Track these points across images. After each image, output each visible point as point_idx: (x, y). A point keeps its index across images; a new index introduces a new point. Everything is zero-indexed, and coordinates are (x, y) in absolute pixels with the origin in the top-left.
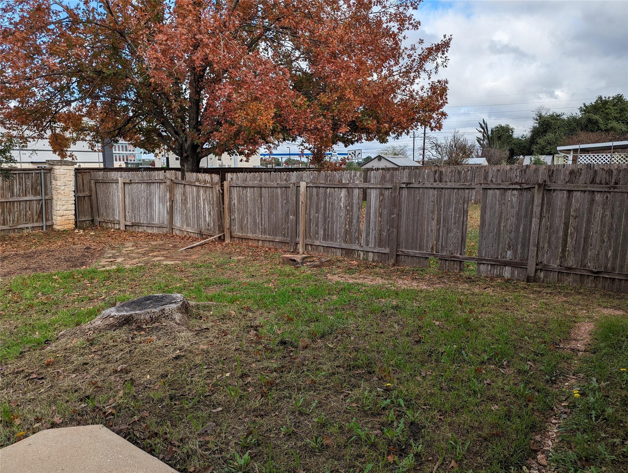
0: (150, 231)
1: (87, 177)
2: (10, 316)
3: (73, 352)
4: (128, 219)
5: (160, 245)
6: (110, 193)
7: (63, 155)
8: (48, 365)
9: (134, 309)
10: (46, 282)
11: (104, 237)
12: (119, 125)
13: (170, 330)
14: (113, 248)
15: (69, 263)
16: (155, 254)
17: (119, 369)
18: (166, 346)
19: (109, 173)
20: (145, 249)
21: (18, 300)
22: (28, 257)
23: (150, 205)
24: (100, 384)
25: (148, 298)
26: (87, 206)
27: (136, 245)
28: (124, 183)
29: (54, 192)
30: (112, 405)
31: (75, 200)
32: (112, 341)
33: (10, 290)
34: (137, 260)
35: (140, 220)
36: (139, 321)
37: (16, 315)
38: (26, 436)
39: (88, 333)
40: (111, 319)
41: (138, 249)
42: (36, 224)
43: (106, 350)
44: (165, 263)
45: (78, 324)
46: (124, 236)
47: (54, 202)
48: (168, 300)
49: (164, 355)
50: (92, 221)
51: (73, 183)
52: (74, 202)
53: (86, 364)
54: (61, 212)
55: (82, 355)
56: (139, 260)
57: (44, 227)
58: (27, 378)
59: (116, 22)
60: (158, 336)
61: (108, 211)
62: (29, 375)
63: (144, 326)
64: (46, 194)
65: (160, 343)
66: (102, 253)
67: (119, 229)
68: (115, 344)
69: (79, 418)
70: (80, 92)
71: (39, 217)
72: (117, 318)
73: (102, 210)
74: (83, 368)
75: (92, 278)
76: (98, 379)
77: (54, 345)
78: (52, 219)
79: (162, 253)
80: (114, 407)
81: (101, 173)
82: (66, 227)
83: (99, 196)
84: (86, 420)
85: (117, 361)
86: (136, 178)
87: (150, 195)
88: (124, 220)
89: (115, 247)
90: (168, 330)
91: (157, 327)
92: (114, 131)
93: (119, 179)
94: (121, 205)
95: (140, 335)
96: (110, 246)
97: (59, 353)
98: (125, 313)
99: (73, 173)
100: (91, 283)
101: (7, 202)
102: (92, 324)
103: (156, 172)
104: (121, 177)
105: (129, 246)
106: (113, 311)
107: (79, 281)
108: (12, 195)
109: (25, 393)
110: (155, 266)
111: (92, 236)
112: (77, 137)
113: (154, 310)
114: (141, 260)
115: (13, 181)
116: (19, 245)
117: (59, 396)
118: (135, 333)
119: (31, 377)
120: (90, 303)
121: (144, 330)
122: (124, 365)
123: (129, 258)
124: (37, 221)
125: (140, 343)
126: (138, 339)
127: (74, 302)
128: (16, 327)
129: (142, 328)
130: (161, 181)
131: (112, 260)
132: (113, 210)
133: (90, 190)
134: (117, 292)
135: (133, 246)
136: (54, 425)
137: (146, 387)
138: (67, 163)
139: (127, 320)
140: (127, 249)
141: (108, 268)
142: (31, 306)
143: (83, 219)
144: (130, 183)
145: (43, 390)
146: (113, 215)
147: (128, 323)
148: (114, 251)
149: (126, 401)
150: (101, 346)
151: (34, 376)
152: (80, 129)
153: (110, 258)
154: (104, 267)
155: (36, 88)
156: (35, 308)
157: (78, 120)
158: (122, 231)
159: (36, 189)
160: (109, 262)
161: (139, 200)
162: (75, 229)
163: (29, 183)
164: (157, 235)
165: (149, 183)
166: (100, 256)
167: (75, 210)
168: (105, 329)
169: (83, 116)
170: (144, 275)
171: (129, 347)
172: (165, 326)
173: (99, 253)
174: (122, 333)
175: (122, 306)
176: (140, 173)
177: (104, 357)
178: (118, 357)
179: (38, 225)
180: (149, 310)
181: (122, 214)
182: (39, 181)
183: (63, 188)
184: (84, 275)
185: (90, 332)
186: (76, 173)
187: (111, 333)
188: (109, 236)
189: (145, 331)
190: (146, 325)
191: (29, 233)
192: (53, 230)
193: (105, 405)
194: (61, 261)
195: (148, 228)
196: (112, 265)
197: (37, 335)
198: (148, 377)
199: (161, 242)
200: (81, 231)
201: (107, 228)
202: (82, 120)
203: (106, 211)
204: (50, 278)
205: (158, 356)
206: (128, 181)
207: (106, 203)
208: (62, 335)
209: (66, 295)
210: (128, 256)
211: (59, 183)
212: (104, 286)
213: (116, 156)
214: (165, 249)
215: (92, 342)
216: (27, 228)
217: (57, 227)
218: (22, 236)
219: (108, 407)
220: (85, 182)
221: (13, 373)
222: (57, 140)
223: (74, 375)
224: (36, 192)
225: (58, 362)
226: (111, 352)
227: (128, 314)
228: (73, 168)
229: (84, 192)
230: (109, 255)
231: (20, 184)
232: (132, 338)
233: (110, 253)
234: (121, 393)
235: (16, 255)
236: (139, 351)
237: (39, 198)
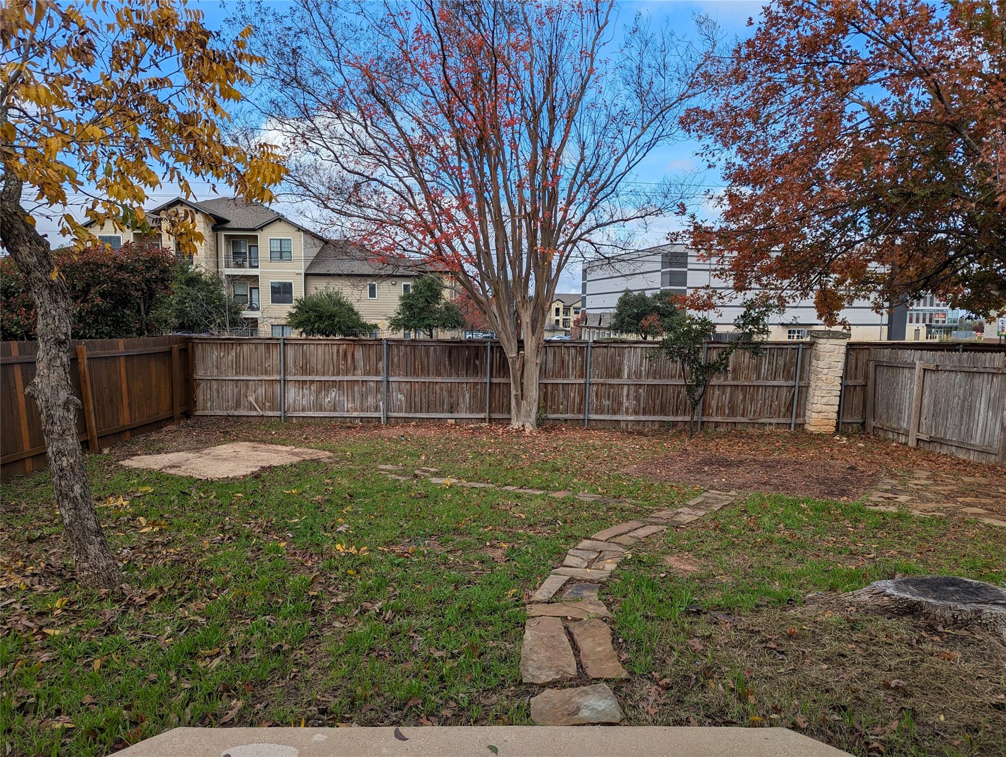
0: (962, 455)
1: (863, 356)
2: (745, 548)
3: (825, 630)
4: (923, 428)
5: (979, 485)
6: (898, 384)
7: (831, 322)
8: (790, 636)
9: (925, 594)
10: (790, 511)
11: (880, 454)
12: (929, 272)
13: (988, 651)
14: (893, 476)
15: (823, 487)
16: (968, 500)
17: (893, 683)
18: (979, 677)
19: (900, 352)
20: (950, 488)
21: (755, 528)
22: (769, 466)
23: (968, 410)
24: (862, 696)
25: (952, 582)
26: (857, 401)
27: (933, 477)
28: (925, 370)
29: (813, 377)
30: (879, 737)
31: (841, 391)
32: (883, 634)
33: (745, 511)
34: (933, 505)
35: (945, 434)
36: (932, 616)
37: (751, 548)
38: (762, 726)
39: (849, 609)
40: (886, 598)
41: (937, 485)
42: (782, 420)
43: (874, 645)
44: (987, 521)
45: (833, 588)
46: (914, 458)
47: (811, 391)
48: (989, 597)
49: (972, 691)
50: (863, 424)
51: (841, 365)
52: (839, 393)
53: (844, 656)
54: (818, 407)
55: (837, 639)
56: (937, 505)
57: (793, 425)
58: (764, 645)
59: (947, 111)
60: (964, 654)
61: (890, 412)
62: (766, 641)
63: (940, 628)
64: (801, 379)
65: (968, 668)
66: (874, 481)
67: (906, 444)
68: (889, 641)
69: (829, 733)
70: (871, 227)
71: (787, 410)
72: (896, 601)
73: (881, 409)
74: (839, 660)
75: (857, 520)
76: (858, 685)
77: (799, 609)
78: (804, 415)
79: (983, 501)
80: (883, 742)
81: (887, 351)
82: (823, 430)
83: (879, 387)
84: (840, 742)
85: (890, 670)
86: (948, 362)
87: (971, 394)
88: (915, 431)
89: (897, 476)
90: (985, 649)
91: (963, 638)
92: (918, 281)
93: (917, 362)
94: (914, 405)
95: (932, 641)
96: (889, 471)
97: (806, 625)
98: (908, 596)
99: (843, 350)
100: (855, 528)
101: (750, 386)
102: (855, 597)
103: (988, 354)
104: (921, 359)
105: (921, 476)
106: (888, 586)
107: (837, 520)
108: (758, 378)
109: (760, 665)
110: (966, 522)
111: (859, 449)
112: (856, 294)
113: (960, 606)
114: (942, 506)
115: (761, 359)
116: (758, 447)
117: (804, 688)
118: (923, 634)
119: (768, 645)
120: (852, 559)
121: (940, 634)
122: (902, 682)
123: (920, 498)
124: (784, 416)
125: (932, 655)
126: (927, 647)
127: (827, 551)
128: (751, 566)
129: (936, 630)
130: (995, 371)
131: (890, 495)
132: (900, 411)
133: (866, 377)
134: (895, 553)
135: (928, 478)
136: (795, 727)
137: (938, 734)
138: (835, 335)
139: (911, 610)
140: (917, 482)
141: (882, 509)
142: (770, 541)
143: (849, 421)
144: (936, 370)
145: (782, 670)
146: (899, 419)
147: (912, 613)
148: (894, 482)
149: (902, 741)
150: (867, 637)
151: (773, 646)
152: (863, 281)
153: (886, 491)
154: (877, 505)
155: (808, 227)
156: (774, 545)
157: (861, 268)
158: (910, 448)
159: (789, 371)
160: (886, 498)
161: (947, 400)
162: (834, 434)
163: (781, 362)
164: (976, 466)
165: (971, 374)
166: (870, 485)
167: (839, 405)
168: (875, 612)
169: (870, 261)
170: (944, 535)
171: (911, 654)
172: (980, 641)
173: (870, 479)
174: (901, 627)
175: (904, 582)
176: (955, 355)
177: (871, 655)
178: (893, 663)
179: (784, 422)
180: (951, 604)
181: (914, 420)
182: (794, 360)
183: (825, 371)
184: (845, 511)
185: (851, 608)
186: (847, 350)
187: (883, 621)
188: (888, 454)
189: (941, 637)
190: (944, 628)
191: (772, 432)
192: (804, 431)
193: (869, 733)
194: (811, 482)
195: (960, 450)
196: (889, 504)
197: (777, 587)
198: (942, 718)
199: (983, 481)
200: (845, 439)
201: (885, 440)
202: (866, 266)
203: (888, 412)
204: (795, 503)
205: (961, 688)
206: (932, 367)
207: (888, 399)
208: (810, 599)
209: (817, 537)
210: (918, 495)
211: (821, 364)
212: (874, 537)
213: (911, 314)
214: (989, 495)
215: (853, 626)
216: (770, 424)
217: (810, 428)
218: (762, 435)
219: (873, 737)
220: (860, 364)
221: (747, 630)
222: (825, 299)
223: (825, 666)
224: (789, 376)
225: (804, 637)
226: (882, 651)
227: (914, 598)
228: (844, 342)
229: (856, 378)
230: (886, 487)
231: (769, 363)
232: (918, 642)
233: (887, 483)
234: (895, 725)
235: (754, 460)
236: (929, 668)
237: (791, 383)
